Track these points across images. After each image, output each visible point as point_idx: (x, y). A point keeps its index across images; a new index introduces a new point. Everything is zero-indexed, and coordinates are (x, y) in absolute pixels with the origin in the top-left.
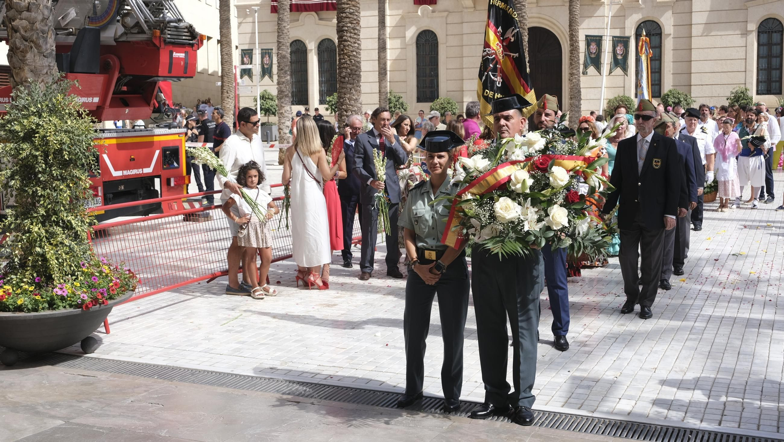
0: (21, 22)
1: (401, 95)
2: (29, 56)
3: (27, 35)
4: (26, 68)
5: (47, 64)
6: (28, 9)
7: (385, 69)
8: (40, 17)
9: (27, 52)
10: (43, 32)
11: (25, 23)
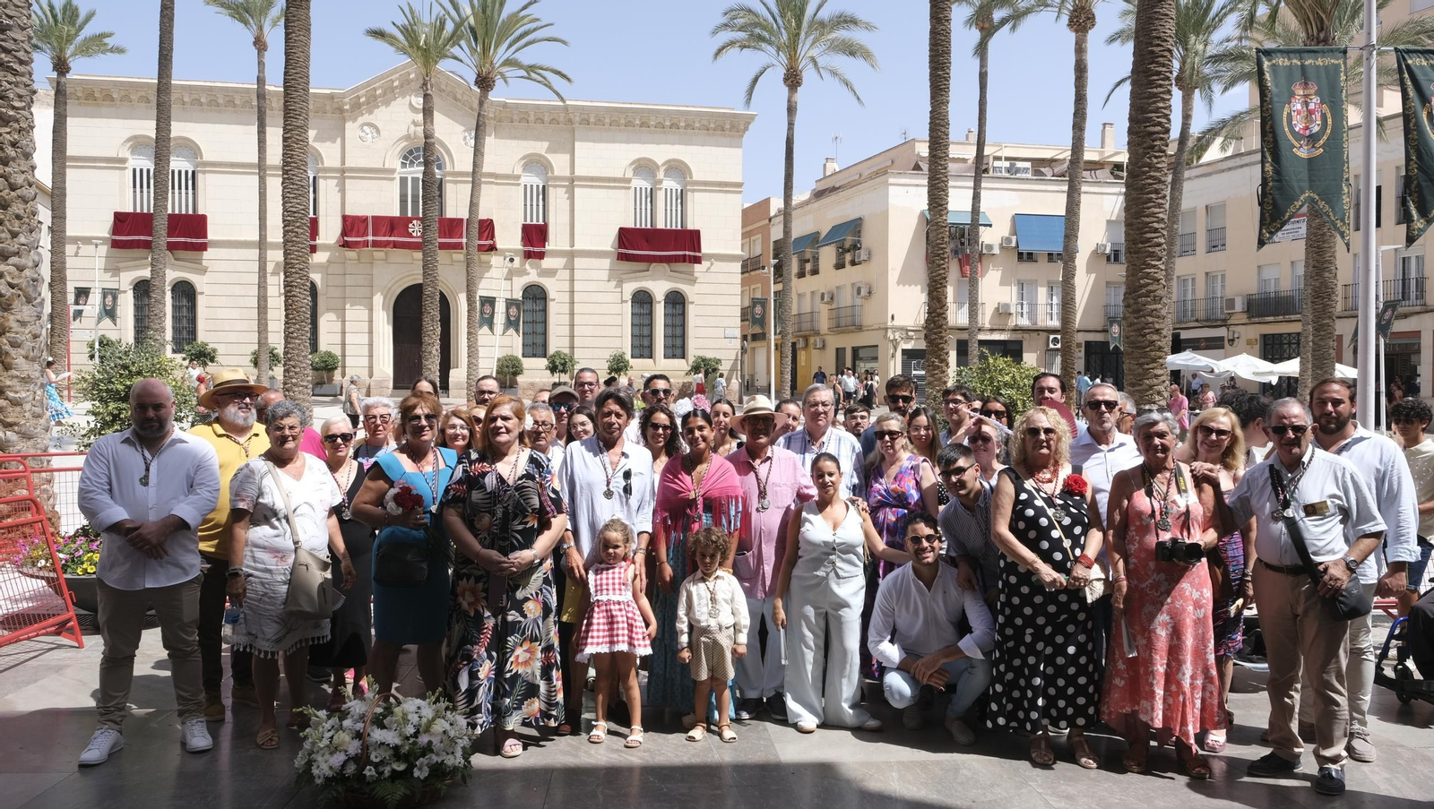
0: (8, 268)
1: (276, 346)
2: (16, 304)
3: (15, 282)
4: (12, 318)
5: (35, 314)
6: (17, 254)
7: (266, 319)
8: (30, 264)
9: (13, 300)
10: (34, 280)
11: (12, 269)
